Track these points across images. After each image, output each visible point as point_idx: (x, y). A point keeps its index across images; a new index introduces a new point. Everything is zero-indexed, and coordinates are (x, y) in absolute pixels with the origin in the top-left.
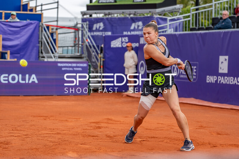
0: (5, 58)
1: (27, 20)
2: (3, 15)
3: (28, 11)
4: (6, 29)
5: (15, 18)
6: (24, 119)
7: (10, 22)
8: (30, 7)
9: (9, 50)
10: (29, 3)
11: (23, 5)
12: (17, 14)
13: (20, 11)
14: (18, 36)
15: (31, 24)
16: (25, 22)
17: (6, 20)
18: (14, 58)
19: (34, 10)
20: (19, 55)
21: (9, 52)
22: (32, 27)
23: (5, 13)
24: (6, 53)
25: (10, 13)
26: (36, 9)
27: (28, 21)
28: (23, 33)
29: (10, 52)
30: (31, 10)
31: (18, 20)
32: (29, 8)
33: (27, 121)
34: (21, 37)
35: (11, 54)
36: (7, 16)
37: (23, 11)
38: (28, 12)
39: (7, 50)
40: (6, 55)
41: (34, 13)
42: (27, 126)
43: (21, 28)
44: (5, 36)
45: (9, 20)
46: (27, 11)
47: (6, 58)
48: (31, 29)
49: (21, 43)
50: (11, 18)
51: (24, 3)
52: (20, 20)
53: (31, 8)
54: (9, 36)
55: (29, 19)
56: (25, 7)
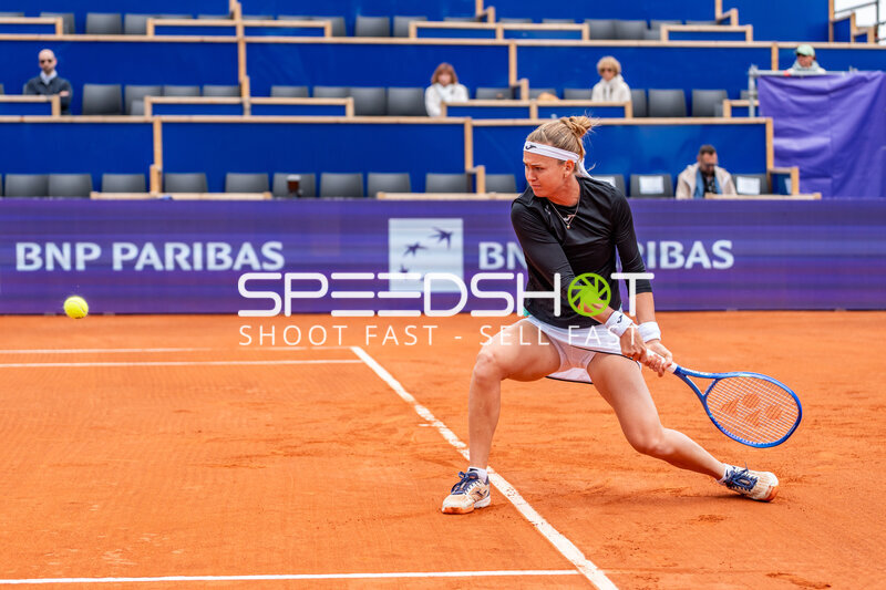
0: (784, 192)
1: (850, 68)
2: (775, 57)
3: (852, 39)
4: (783, 99)
5: (811, 64)
6: (850, 388)
7: (797, 77)
8: (859, 28)
9: (797, 164)
10: (854, 15)
11: (837, 24)
12: (817, 50)
13: (826, 39)
14: (824, 120)
15: (863, 81)
16: (844, 77)
17: (782, 73)
18: (812, 191)
19: (871, 37)
20: (828, 181)
21: (795, 171)
22: (866, 92)
23: (781, 50)
24: (788, 176)
25: (795, 49)
26: (876, 35)
27: (854, 73)
28: (837, 111)
29: (801, 171)
30: (862, 38)
31: (821, 71)
32: (854, 32)
33: (861, 395)
34: (833, 123)
35: (804, 176)
36: (788, 59)
37: (837, 39)
38: (854, 45)
39: (790, 166)
40: (788, 182)
41: (870, 45)
42: (861, 410)
43: (833, 95)
44: (784, 123)
45: (791, 71)
46: (848, 40)
47: (789, 190)
48: (863, 97)
49: (832, 143)
50: (797, 64)
51: (838, 16)
52: (827, 69)
53: (862, 31)
54: (794, 120)
55: (854, 67)
56: (843, 28)
